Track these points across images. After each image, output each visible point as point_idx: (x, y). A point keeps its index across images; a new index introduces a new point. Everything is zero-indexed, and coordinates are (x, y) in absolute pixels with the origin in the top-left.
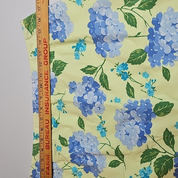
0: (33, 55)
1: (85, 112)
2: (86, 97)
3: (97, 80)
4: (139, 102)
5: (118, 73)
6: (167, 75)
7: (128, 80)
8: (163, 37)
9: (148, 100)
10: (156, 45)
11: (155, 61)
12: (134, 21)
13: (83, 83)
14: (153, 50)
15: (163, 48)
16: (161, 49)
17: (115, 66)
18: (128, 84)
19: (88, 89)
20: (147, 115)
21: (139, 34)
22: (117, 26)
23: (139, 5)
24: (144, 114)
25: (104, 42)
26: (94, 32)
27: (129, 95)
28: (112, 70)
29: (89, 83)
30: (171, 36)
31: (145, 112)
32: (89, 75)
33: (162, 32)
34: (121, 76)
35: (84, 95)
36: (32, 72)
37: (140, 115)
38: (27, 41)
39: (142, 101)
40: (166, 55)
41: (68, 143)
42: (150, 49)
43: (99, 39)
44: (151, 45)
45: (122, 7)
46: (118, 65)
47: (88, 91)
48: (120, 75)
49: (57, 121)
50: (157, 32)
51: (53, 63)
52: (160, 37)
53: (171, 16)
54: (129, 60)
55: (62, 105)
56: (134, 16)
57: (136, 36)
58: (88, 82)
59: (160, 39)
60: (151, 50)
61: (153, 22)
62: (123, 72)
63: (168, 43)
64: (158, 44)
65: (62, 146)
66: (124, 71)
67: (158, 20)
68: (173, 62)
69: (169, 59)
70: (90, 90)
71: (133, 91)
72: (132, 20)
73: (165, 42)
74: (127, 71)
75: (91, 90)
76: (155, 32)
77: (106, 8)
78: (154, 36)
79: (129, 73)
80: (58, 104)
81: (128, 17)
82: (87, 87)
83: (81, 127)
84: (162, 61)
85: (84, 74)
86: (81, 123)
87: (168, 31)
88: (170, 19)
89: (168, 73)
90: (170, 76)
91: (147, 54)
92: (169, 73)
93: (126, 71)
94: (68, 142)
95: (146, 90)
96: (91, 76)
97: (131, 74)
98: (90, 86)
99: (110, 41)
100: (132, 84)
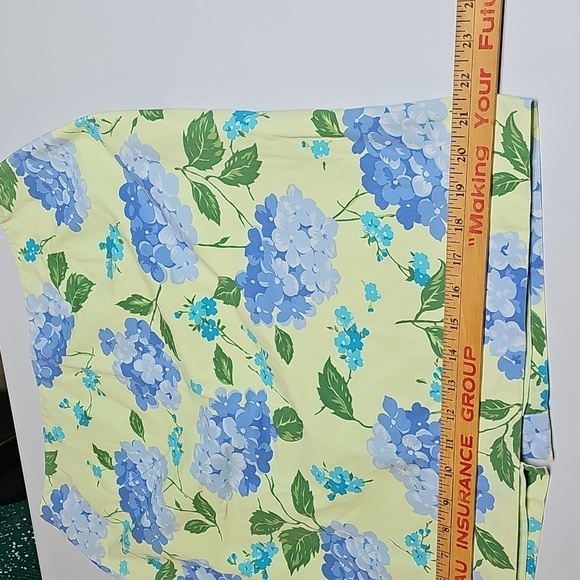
0: (22, 257)
1: (143, 398)
2: (138, 366)
3: (156, 328)
4: (243, 397)
5: (193, 322)
6: (286, 348)
7: (218, 339)
8: (282, 255)
9: (262, 392)
10: (267, 272)
11: (259, 310)
12: (214, 206)
13: (128, 335)
14: (257, 282)
15: (281, 280)
16: (277, 282)
17: (186, 306)
18: (219, 349)
19: (141, 349)
20: (261, 430)
21: (224, 240)
22: (175, 212)
23: (224, 173)
24: (254, 427)
25: (160, 243)
26: (137, 213)
27: (221, 375)
28: (178, 315)
29: (141, 336)
30: (300, 254)
31: (255, 423)
32: (138, 317)
33: (278, 241)
34: (202, 330)
35: (134, 360)
36: (26, 296)
37: (243, 431)
38: (5, 226)
39: (250, 394)
40: (287, 298)
41: (114, 463)
42: (248, 280)
43: (147, 232)
44: (254, 270)
45: (184, 167)
46: (192, 303)
47: (143, 353)
48: (198, 327)
49: (85, 412)
50: (268, 239)
51: (68, 281)
52: (275, 254)
53: (298, 207)
54: (217, 292)
55: (94, 377)
56: (213, 196)
57: (216, 245)
58: (139, 331)
59: (275, 258)
60: (253, 282)
61: (258, 216)
62: (205, 320)
63: (291, 270)
64: (271, 269)
65: (102, 467)
66: (208, 318)
67: (269, 211)
68: (303, 318)
69: (294, 310)
70: (146, 350)
71: (230, 367)
72: (210, 203)
73: (285, 266)
74: (215, 318)
75: (149, 351)
76: (263, 239)
77: (150, 162)
78: (262, 248)
79: (219, 323)
80: (84, 375)
81: (200, 193)
82: (138, 344)
83: (136, 431)
84: (277, 311)
85: (128, 314)
86: (137, 424)
87: (291, 241)
88: (295, 214)
89: (289, 345)
90: (292, 351)
91: (242, 292)
92: (291, 344)
93: (211, 317)
94: (114, 460)
95: (259, 368)
96: (143, 318)
97: (224, 327)
98: (145, 342)
99: (174, 242)
100: (228, 350)
